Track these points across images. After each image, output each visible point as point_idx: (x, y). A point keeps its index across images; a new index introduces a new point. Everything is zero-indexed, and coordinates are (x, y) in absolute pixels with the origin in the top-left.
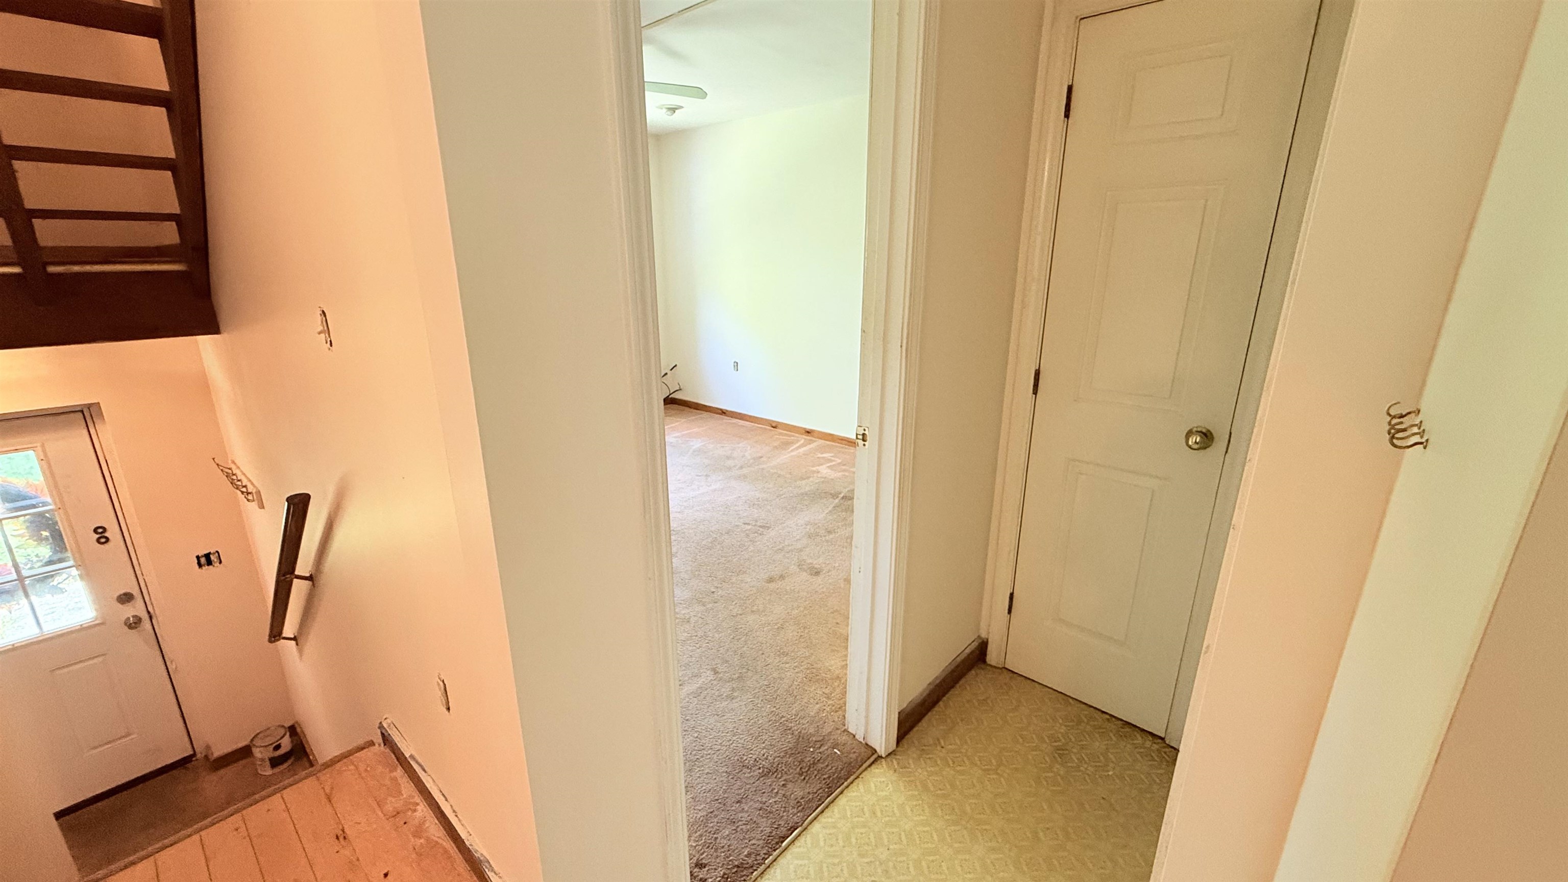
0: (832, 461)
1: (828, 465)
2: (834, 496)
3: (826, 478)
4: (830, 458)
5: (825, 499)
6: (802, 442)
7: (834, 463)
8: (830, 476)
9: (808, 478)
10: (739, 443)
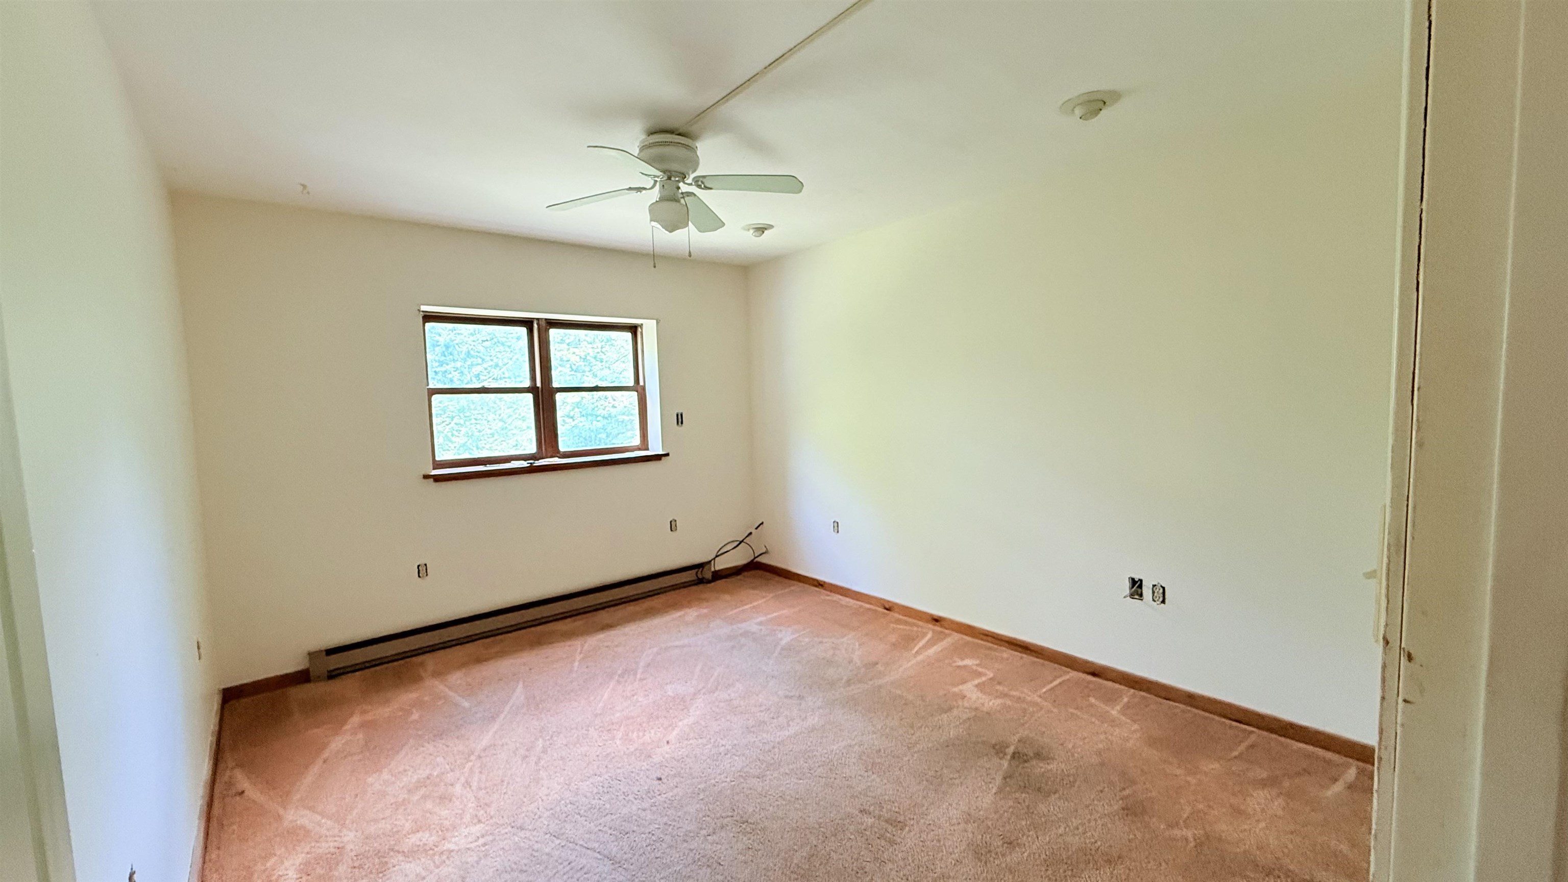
0: (980, 674)
1: (976, 682)
2: (999, 749)
3: (976, 709)
4: (975, 668)
5: (985, 758)
6: (929, 636)
7: (984, 679)
8: (983, 704)
9: (950, 709)
10: (843, 637)
